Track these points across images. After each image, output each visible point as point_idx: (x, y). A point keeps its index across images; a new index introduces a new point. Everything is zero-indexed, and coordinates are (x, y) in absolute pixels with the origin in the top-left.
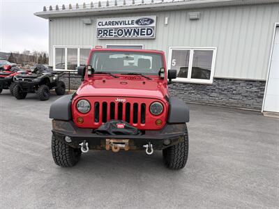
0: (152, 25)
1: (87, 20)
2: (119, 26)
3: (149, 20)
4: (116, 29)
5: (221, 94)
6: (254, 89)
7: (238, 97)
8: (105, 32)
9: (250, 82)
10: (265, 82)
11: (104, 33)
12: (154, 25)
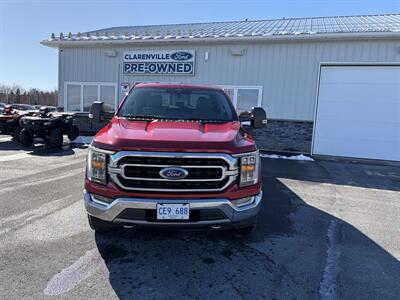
0: (190, 60)
1: (110, 52)
2: (151, 60)
3: (186, 54)
4: (147, 63)
5: (268, 137)
6: (303, 131)
7: (287, 140)
8: (134, 67)
9: (298, 124)
10: (312, 123)
11: (133, 69)
12: (192, 60)
